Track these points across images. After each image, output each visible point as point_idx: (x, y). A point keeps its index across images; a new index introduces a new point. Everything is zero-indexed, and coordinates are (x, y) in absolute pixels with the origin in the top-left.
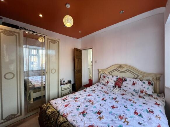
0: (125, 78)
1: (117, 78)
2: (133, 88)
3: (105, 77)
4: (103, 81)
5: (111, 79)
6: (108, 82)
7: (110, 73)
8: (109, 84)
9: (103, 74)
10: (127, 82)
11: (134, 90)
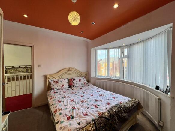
0: (74, 78)
1: (68, 80)
2: (80, 83)
3: (57, 82)
4: (57, 86)
5: (65, 82)
6: (63, 86)
7: (60, 77)
8: (65, 87)
9: (53, 80)
10: (76, 80)
11: (81, 84)
